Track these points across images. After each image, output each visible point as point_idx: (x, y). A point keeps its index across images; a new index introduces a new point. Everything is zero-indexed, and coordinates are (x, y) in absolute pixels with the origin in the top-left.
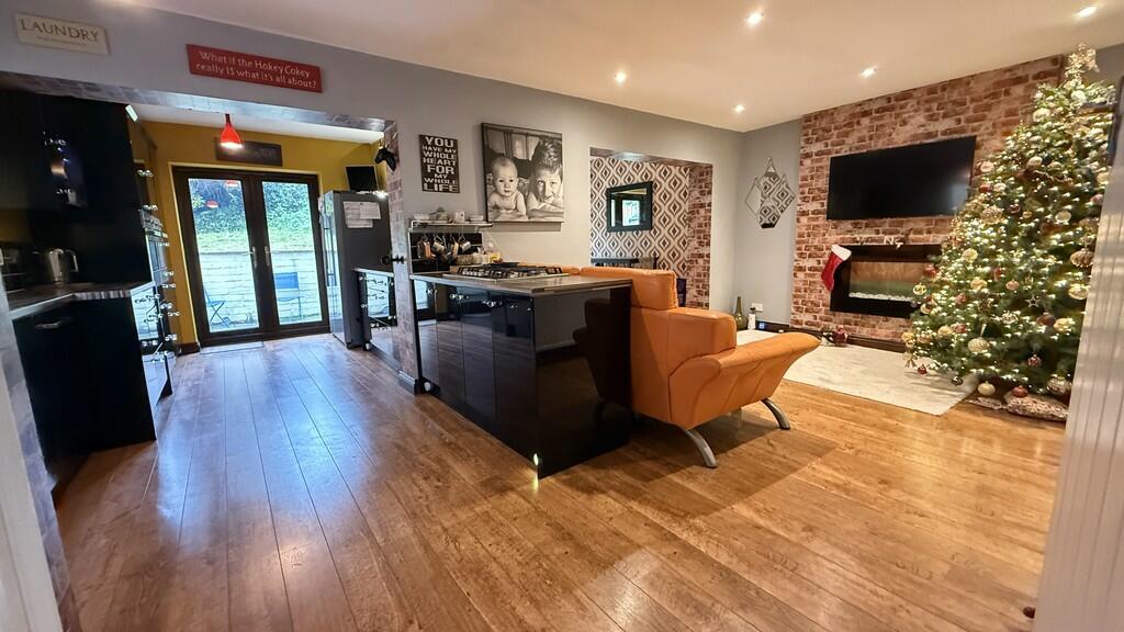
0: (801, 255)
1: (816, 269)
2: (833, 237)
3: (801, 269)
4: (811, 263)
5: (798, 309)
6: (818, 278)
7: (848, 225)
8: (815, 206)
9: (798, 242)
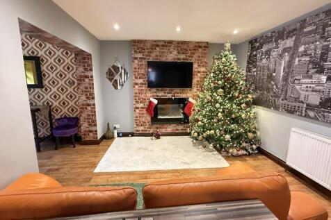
0: (137, 102)
1: (143, 108)
2: (149, 95)
3: (137, 108)
4: (141, 105)
5: (137, 125)
6: (145, 111)
7: (154, 90)
8: (140, 81)
9: (135, 96)
